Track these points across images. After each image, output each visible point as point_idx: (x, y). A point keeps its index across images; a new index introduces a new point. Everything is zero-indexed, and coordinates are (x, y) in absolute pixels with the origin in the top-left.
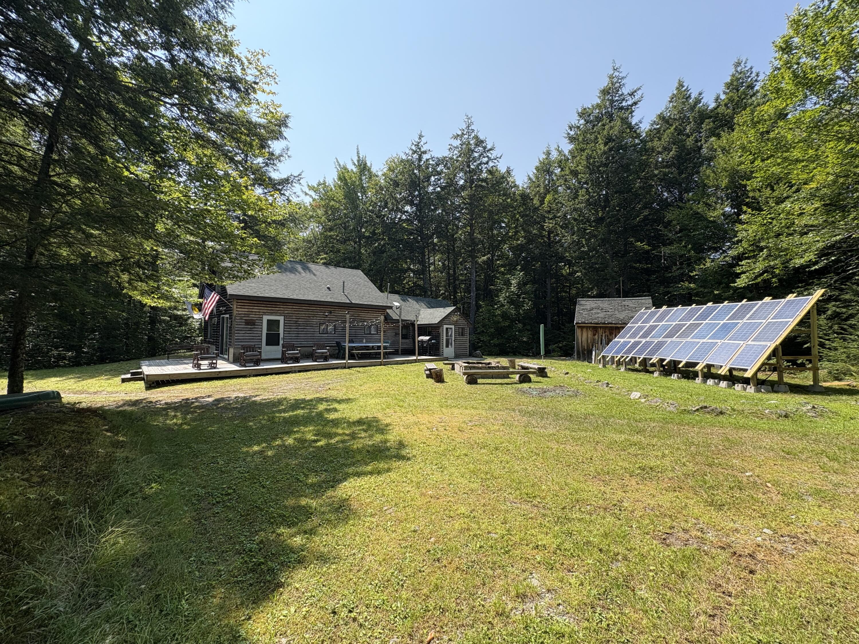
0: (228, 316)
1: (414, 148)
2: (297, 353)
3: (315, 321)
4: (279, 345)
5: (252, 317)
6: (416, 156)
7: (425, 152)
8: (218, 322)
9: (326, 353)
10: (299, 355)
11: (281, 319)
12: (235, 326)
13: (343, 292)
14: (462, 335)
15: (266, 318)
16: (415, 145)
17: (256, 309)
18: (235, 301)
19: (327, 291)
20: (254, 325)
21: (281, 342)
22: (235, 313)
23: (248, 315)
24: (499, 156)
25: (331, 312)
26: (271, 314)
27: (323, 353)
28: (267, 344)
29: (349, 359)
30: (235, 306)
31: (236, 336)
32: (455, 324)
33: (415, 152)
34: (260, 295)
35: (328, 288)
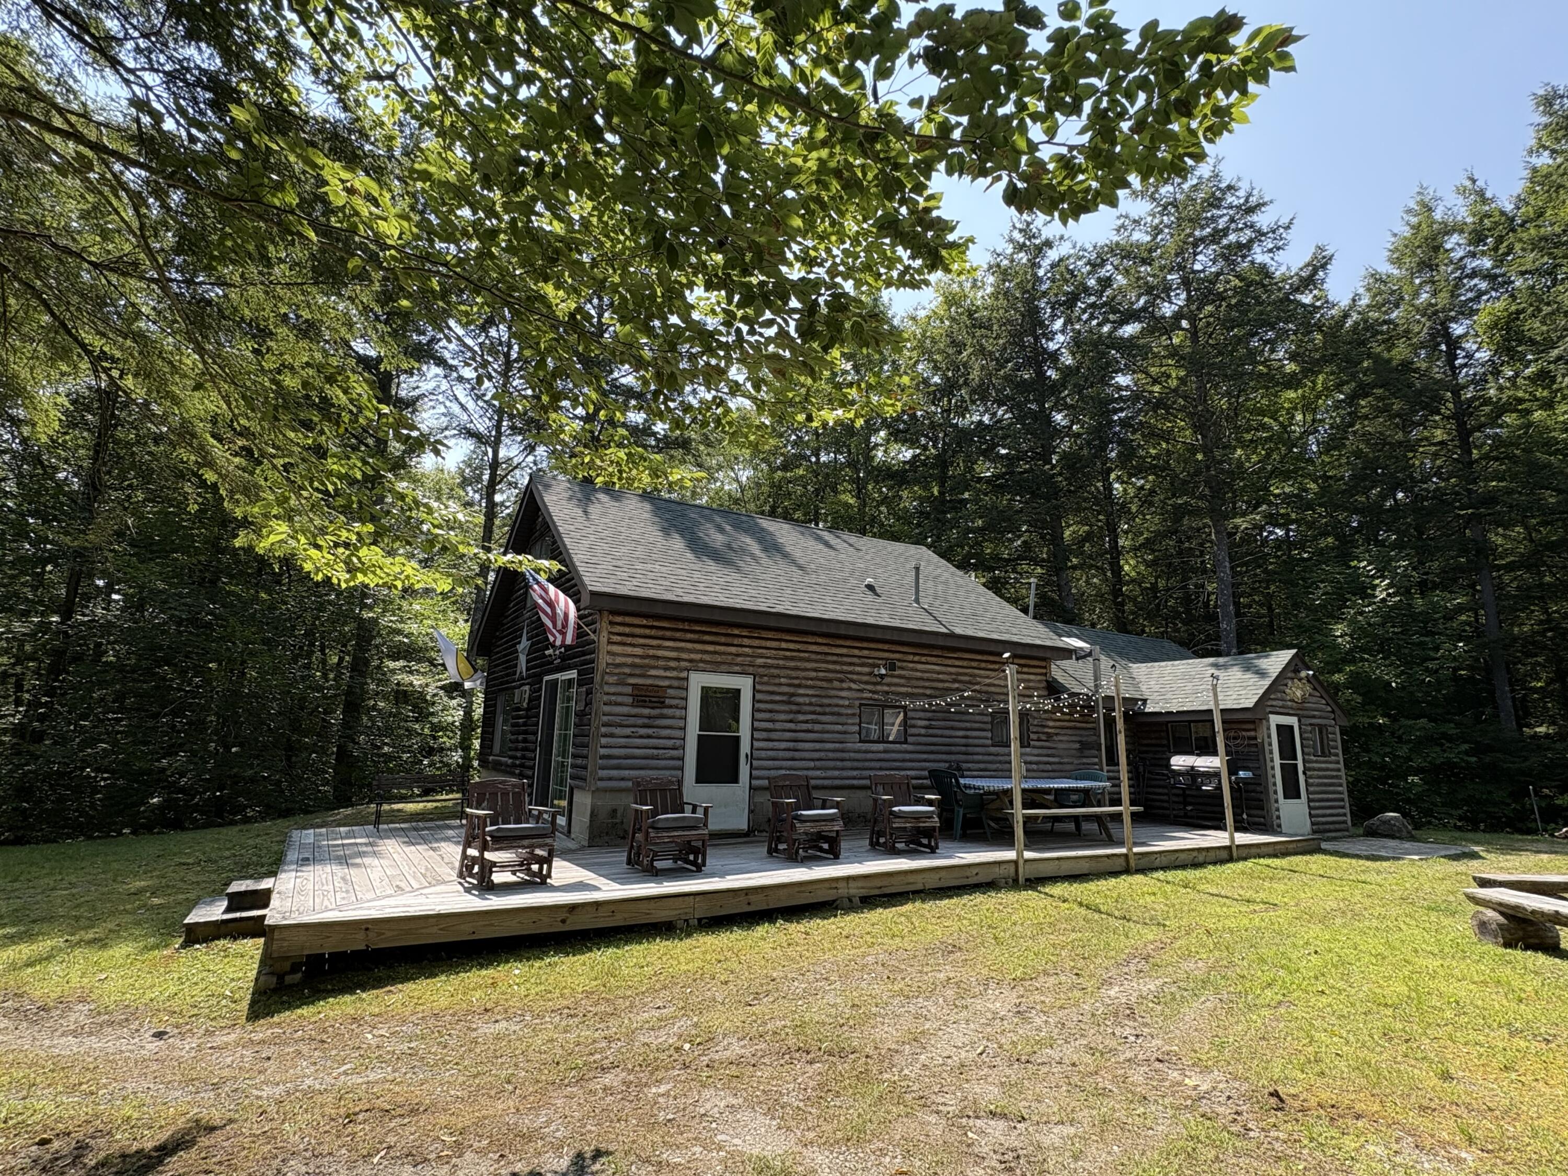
0: (573, 674)
1: (1018, 236)
2: (830, 819)
3: (847, 695)
4: (736, 781)
5: (658, 676)
6: (1023, 257)
7: (1048, 244)
8: (534, 700)
9: (928, 815)
10: (838, 826)
11: (744, 684)
12: (603, 709)
13: (917, 601)
14: (1323, 754)
15: (698, 681)
16: (1021, 231)
17: (667, 650)
18: (607, 618)
19: (870, 597)
20: (662, 705)
21: (744, 770)
22: (603, 659)
23: (641, 669)
24: (1284, 221)
25: (892, 667)
26: (715, 667)
27: (917, 816)
28: (701, 778)
29: (1028, 847)
30: (604, 639)
31: (603, 746)
32: (1298, 710)
33: (1021, 247)
34: (686, 599)
35: (870, 587)
